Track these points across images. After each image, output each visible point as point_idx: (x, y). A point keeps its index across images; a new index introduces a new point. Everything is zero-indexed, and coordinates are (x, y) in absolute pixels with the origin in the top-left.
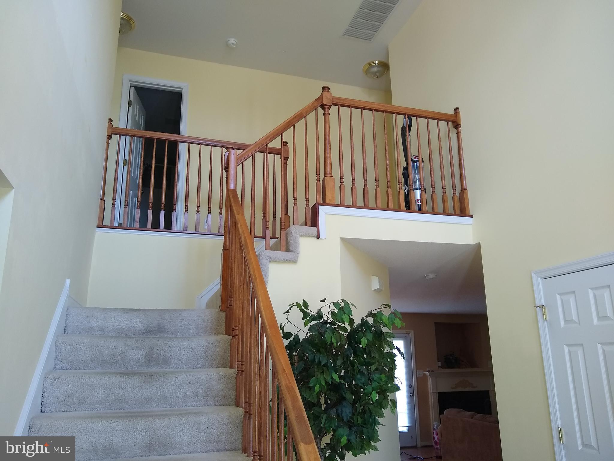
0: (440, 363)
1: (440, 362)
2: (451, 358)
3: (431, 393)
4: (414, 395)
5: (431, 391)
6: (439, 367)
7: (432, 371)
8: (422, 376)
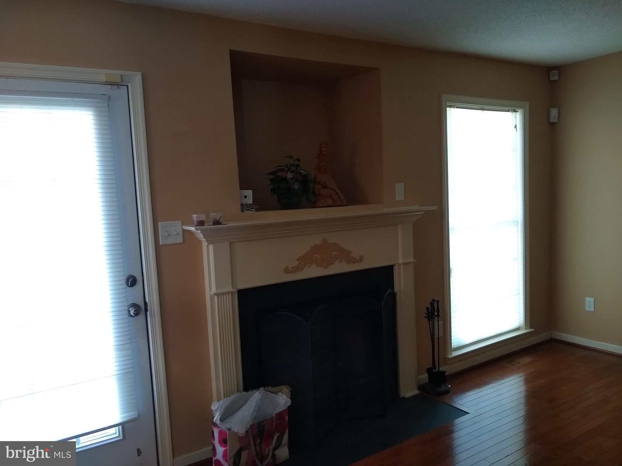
0: (249, 193)
1: (251, 191)
2: (290, 176)
3: (212, 297)
4: (146, 310)
5: (214, 290)
6: (244, 207)
7: (217, 222)
8: (180, 240)
